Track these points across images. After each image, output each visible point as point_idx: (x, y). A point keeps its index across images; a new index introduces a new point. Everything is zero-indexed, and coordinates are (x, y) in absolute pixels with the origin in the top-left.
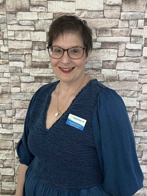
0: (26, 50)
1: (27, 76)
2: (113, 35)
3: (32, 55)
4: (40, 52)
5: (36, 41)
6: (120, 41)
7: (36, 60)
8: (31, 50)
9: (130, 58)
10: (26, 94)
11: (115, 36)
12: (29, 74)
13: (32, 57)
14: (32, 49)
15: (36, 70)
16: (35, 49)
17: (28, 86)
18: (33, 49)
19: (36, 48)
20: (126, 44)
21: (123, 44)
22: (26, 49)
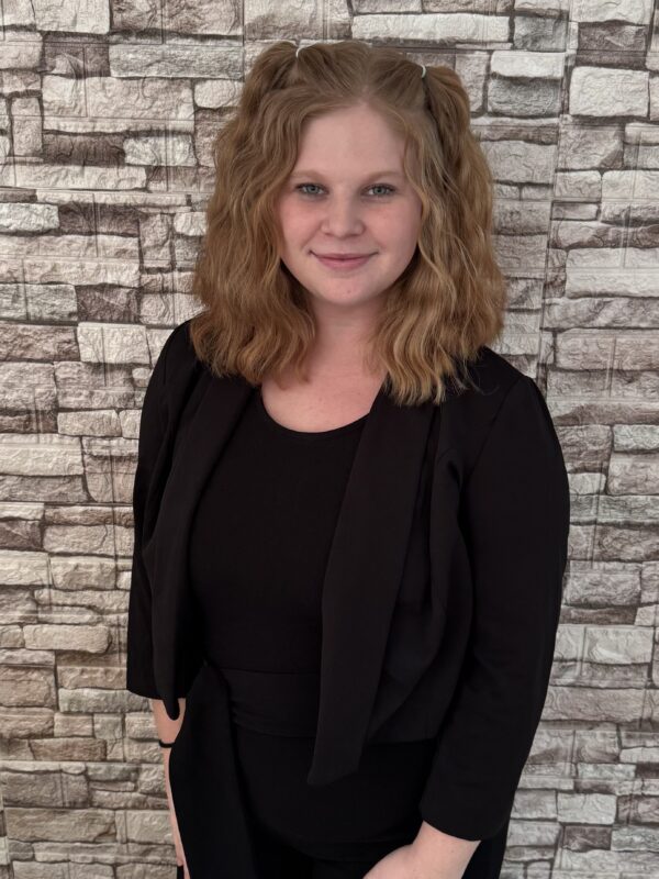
0: (15, 78)
1: (24, 201)
2: (427, 8)
3: (40, 100)
4: (82, 83)
5: (61, 29)
6: (464, 37)
7: (62, 125)
8: (38, 76)
9: (509, 119)
10: (22, 290)
11: (437, 9)
12: (31, 194)
13: (42, 108)
14: (41, 70)
15: (64, 172)
16: (55, 71)
17: (28, 253)
18: (48, 69)
19: (62, 64)
20: (490, 52)
21: (477, 52)
22: (12, 71)
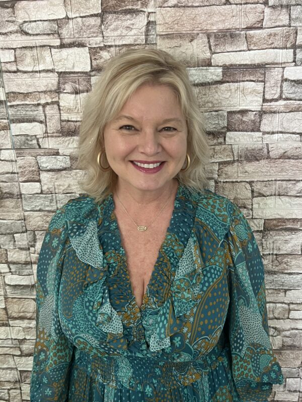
0: (46, 95)
1: (53, 155)
2: (250, 48)
3: (59, 106)
4: (78, 96)
5: (67, 70)
6: (270, 61)
7: (70, 117)
8: (57, 94)
9: (294, 101)
10: (54, 197)
11: (255, 48)
12: (56, 151)
13: (59, 109)
14: (58, 91)
15: (72, 140)
16: (65, 91)
17: (56, 179)
18: (62, 90)
19: (68, 87)
20: (284, 68)
21: (276, 69)
22: (45, 92)
